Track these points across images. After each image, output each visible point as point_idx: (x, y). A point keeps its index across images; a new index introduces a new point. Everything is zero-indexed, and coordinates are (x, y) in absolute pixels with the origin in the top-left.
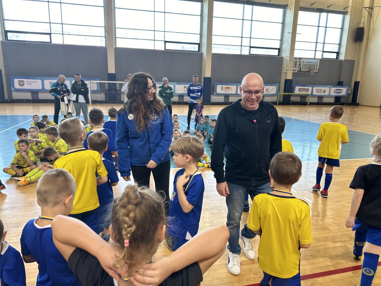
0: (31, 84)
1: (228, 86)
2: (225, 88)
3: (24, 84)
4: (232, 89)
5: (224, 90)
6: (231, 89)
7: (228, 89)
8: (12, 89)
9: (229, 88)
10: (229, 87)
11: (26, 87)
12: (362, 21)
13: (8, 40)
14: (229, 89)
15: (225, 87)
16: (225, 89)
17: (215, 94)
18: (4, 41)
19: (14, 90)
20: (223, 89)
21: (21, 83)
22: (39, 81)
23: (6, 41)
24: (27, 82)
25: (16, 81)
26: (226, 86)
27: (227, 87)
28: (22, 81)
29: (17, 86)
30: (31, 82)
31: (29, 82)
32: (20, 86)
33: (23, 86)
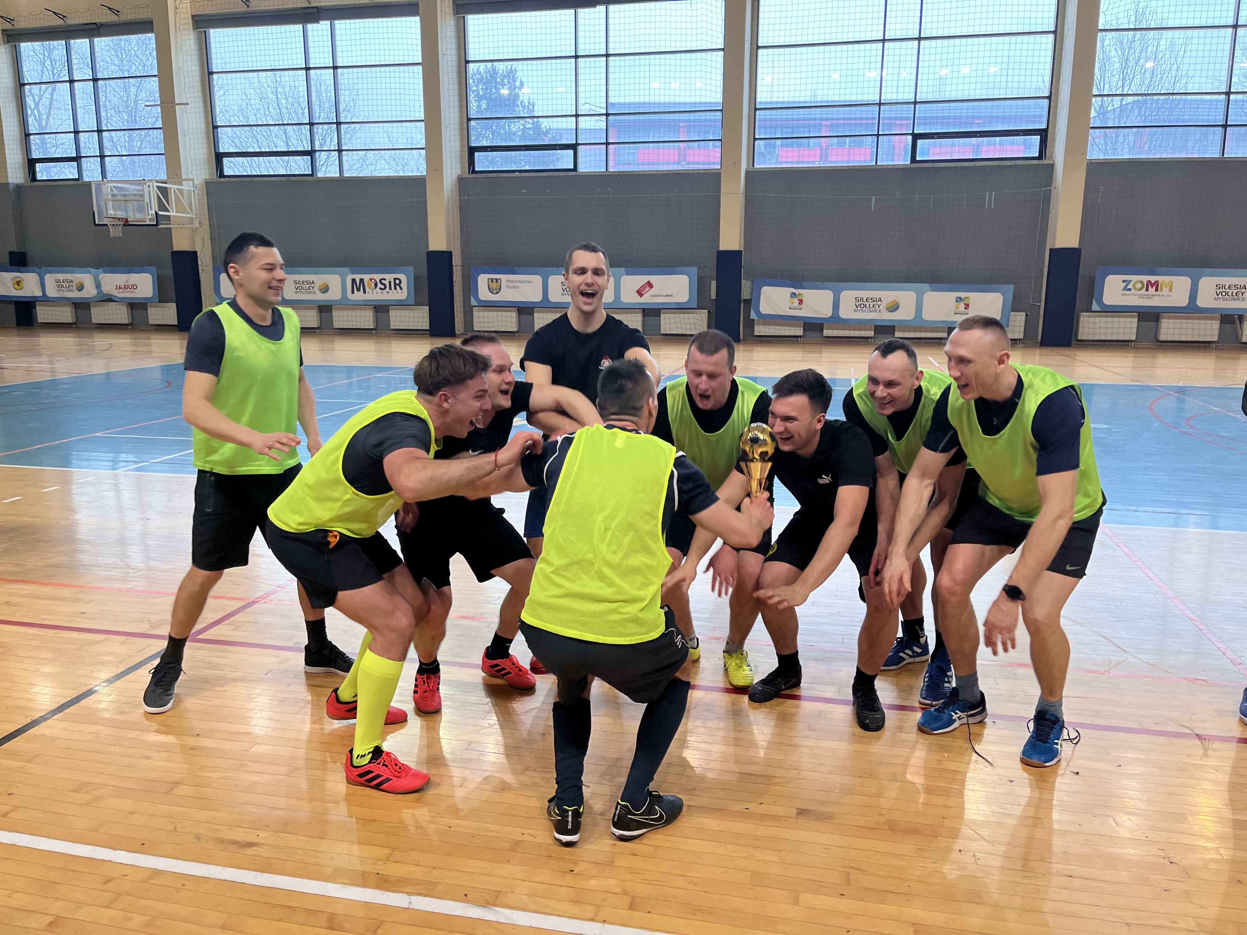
0: (518, 287)
1: (1153, 279)
2: (1139, 286)
3: (500, 289)
4: (1170, 290)
5: (1133, 291)
6: (1165, 291)
7: (1152, 290)
8: (473, 302)
9: (1156, 285)
10: (1156, 282)
11: (507, 295)
13: (474, 172)
14: (1157, 290)
15: (1141, 282)
16: (1140, 289)
17: (1095, 307)
18: (466, 175)
19: (477, 304)
20: (1130, 290)
21: (494, 285)
22: (537, 280)
23: (471, 176)
24: (508, 281)
25: (483, 280)
26: (1145, 278)
27: (1150, 282)
28: (497, 280)
29: (484, 294)
30: (517, 282)
31: (513, 282)
32: (492, 292)
33: (498, 293)
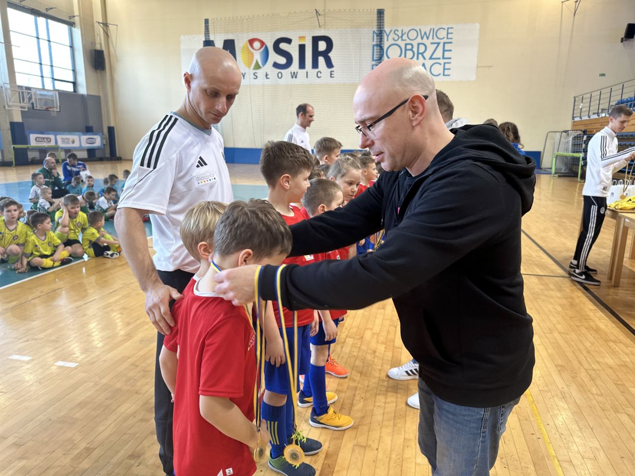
12: (98, 41)
